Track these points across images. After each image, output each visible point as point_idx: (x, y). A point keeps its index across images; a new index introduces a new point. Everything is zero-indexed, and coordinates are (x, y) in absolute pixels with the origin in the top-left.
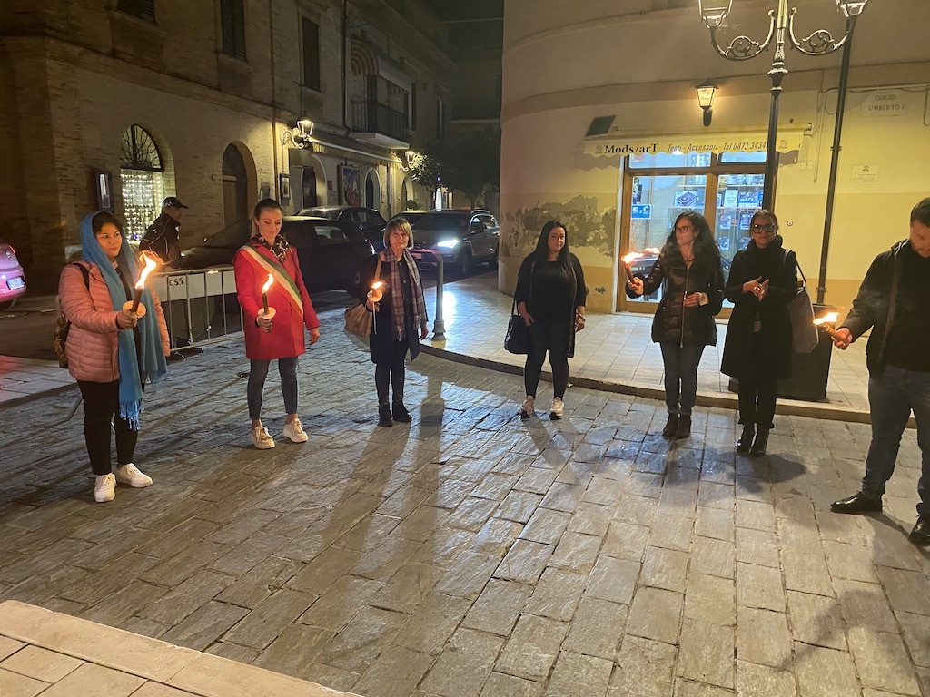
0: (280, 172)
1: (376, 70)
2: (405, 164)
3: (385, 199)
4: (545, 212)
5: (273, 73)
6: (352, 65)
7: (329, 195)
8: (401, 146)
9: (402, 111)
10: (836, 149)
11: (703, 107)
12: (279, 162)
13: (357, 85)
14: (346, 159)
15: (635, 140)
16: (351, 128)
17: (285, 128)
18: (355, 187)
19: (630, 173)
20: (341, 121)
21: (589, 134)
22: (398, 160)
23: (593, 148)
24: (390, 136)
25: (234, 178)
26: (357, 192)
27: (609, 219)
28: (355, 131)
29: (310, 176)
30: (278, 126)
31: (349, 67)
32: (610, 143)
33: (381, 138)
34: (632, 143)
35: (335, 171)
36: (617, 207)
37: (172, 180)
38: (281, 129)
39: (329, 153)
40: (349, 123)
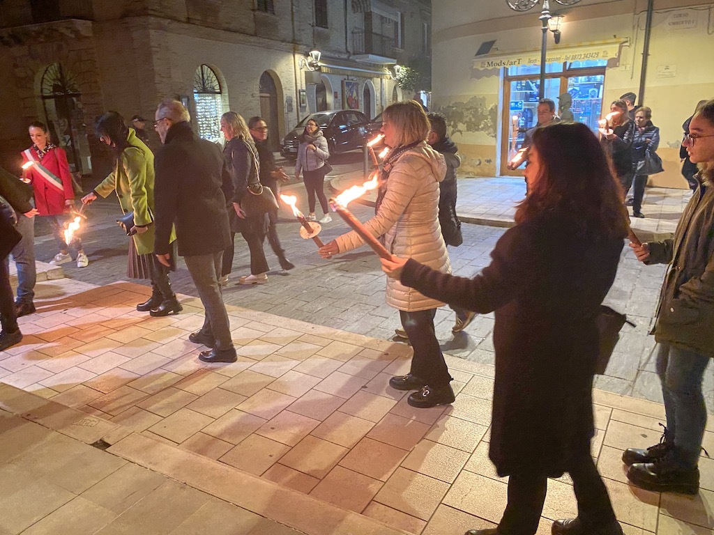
0: (299, 88)
1: (369, 8)
2: (394, 75)
3: (379, 102)
5: (293, 20)
6: (353, 6)
7: (336, 102)
8: (391, 62)
9: (393, 36)
10: (646, 54)
11: (554, 31)
12: (298, 81)
13: (356, 20)
14: (348, 76)
15: (507, 57)
16: (351, 51)
17: (302, 57)
18: (355, 94)
19: (508, 79)
20: (344, 47)
22: (388, 72)
23: (479, 65)
24: (382, 55)
25: (268, 95)
26: (357, 98)
27: (493, 112)
28: (354, 54)
29: (321, 89)
30: (297, 56)
31: (349, 8)
32: (491, 60)
33: (372, 58)
34: (503, 60)
35: (340, 85)
36: (499, 103)
37: (227, 99)
38: (299, 58)
39: (334, 72)
40: (350, 49)
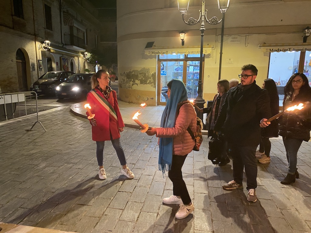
0: (38, 59)
1: (73, 24)
2: (84, 56)
3: (77, 69)
4: (133, 73)
5: (34, 23)
6: (64, 22)
7: (57, 67)
8: (83, 50)
9: (82, 38)
10: (221, 53)
11: (181, 40)
12: (38, 55)
13: (66, 29)
14: (63, 55)
15: (161, 50)
16: (64, 44)
17: (40, 43)
18: (66, 64)
19: (160, 60)
20: (61, 41)
21: (146, 47)
22: (82, 55)
23: (147, 52)
24: (78, 47)
25: (21, 61)
26: (67, 66)
27: (154, 75)
28: (66, 45)
29: (50, 60)
30: (37, 42)
31: (63, 23)
32: (153, 51)
33: (75, 48)
34: (160, 51)
35: (59, 59)
36: (156, 71)
38: (38, 44)
39: (57, 53)
40: (63, 42)
